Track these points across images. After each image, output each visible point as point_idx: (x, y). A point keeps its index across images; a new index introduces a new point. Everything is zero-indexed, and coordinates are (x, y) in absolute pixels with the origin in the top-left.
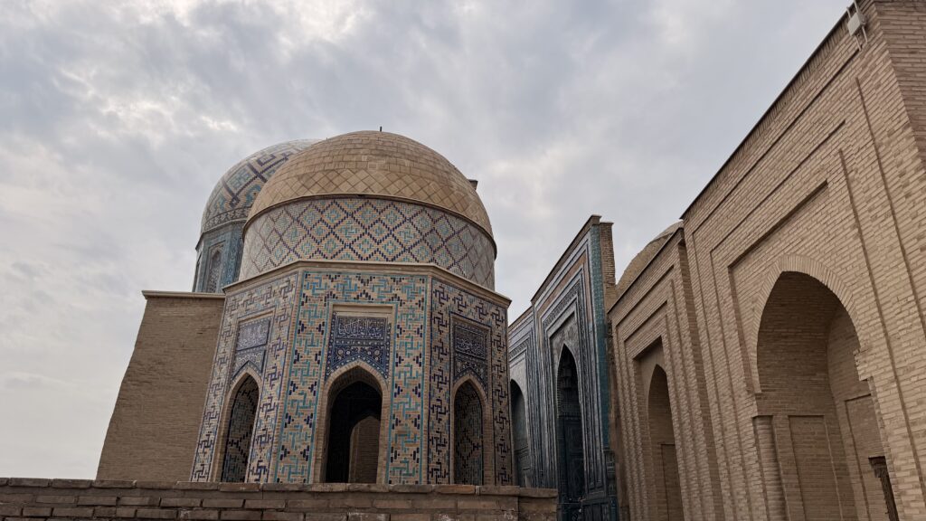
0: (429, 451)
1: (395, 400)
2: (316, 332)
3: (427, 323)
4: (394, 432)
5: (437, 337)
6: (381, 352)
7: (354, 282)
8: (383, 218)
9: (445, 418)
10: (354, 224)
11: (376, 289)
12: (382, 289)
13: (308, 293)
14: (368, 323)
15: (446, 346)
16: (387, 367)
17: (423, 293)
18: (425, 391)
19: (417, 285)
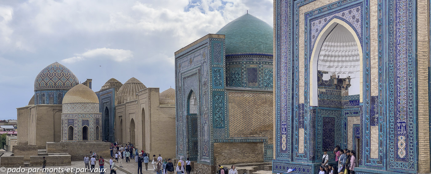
0: (94, 135)
1: (90, 129)
2: (80, 121)
3: (93, 120)
4: (90, 133)
7: (84, 115)
9: (95, 131)
12: (88, 116)
13: (79, 117)
14: (86, 120)
15: (95, 122)
17: (93, 116)
18: (93, 128)
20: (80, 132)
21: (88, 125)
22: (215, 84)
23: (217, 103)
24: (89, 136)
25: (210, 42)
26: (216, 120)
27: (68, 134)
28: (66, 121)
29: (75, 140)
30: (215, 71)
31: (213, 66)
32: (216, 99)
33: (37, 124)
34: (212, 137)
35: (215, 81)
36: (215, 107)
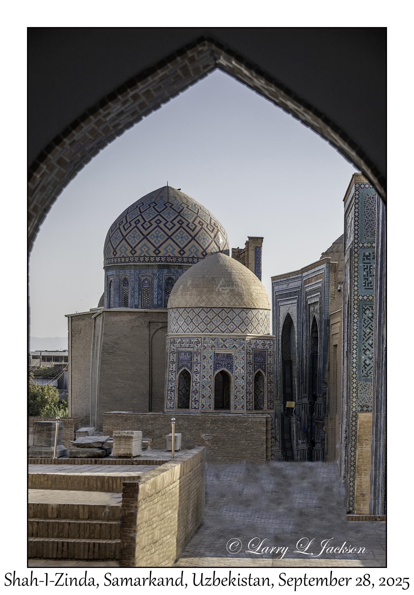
0: (247, 396)
1: (236, 381)
2: (209, 359)
3: (245, 355)
4: (236, 390)
5: (249, 359)
6: (231, 365)
7: (220, 341)
8: (229, 315)
9: (251, 385)
10: (219, 318)
11: (228, 343)
12: (230, 343)
13: (206, 345)
14: (226, 355)
15: (252, 361)
16: (233, 370)
17: (244, 345)
18: (245, 378)
19: (242, 342)
20: (207, 387)
21: (231, 369)
22: (365, 286)
23: (369, 326)
24: (232, 397)
25: (357, 193)
26: (366, 364)
27: (176, 391)
28: (173, 358)
29: (195, 408)
30: (367, 256)
31: (361, 245)
32: (366, 318)
33: (103, 362)
34: (354, 400)
35: (366, 277)
36: (364, 335)
